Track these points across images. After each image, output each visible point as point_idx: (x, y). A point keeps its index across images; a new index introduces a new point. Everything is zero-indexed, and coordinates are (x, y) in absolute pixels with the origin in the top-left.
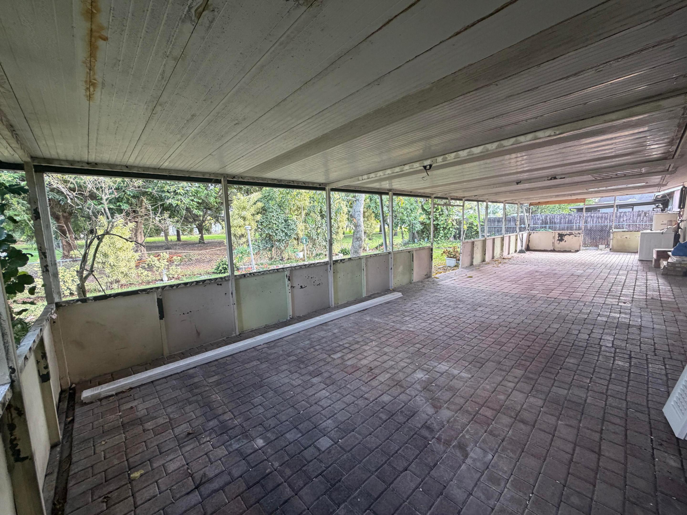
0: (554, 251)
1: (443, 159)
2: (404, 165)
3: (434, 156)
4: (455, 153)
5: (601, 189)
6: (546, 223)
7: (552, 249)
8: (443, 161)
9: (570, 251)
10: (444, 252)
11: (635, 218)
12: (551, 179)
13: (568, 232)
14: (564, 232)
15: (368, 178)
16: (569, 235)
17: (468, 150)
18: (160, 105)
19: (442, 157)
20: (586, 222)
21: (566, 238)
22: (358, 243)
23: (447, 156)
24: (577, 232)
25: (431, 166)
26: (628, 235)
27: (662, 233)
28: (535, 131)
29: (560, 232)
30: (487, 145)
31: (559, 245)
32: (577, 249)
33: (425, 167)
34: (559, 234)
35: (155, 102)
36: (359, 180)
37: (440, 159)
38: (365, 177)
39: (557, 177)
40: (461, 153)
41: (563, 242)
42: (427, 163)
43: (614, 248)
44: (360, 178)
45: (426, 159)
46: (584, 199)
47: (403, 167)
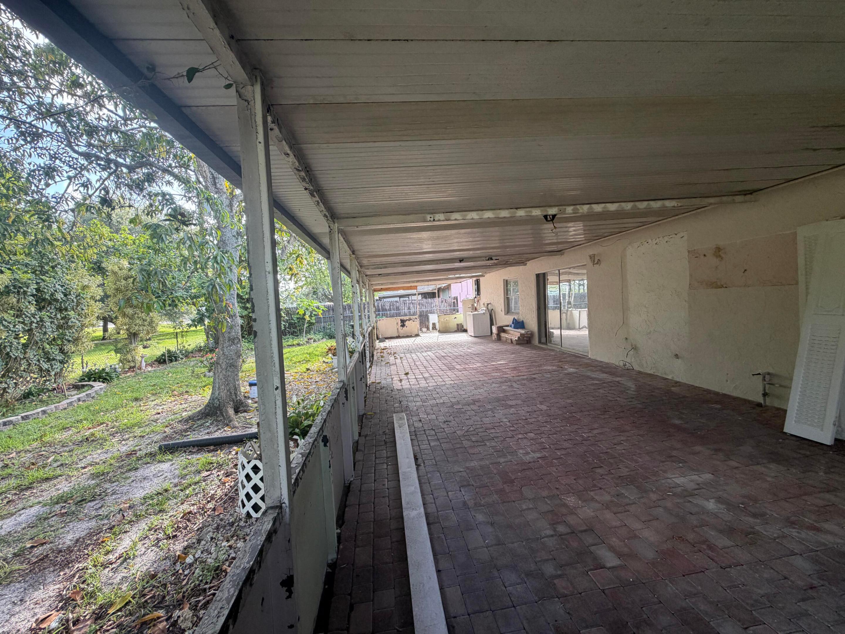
0: (398, 337)
1: (573, 210)
2: (517, 208)
3: (562, 203)
4: (588, 206)
6: (379, 311)
7: (397, 335)
8: (574, 213)
9: (411, 336)
10: (330, 349)
13: (408, 318)
14: (405, 318)
15: (447, 220)
16: (409, 320)
19: (572, 207)
20: (409, 308)
21: (407, 323)
23: (578, 207)
24: (414, 317)
25: (554, 216)
26: (447, 317)
27: (484, 313)
28: (663, 199)
29: (402, 318)
30: (623, 204)
31: (403, 331)
32: (417, 333)
33: (546, 217)
34: (401, 320)
36: (425, 221)
37: (569, 210)
38: (441, 216)
40: (595, 206)
41: (405, 327)
42: (552, 211)
43: (441, 330)
44: (428, 217)
45: (551, 206)
46: (416, 286)
47: (515, 210)
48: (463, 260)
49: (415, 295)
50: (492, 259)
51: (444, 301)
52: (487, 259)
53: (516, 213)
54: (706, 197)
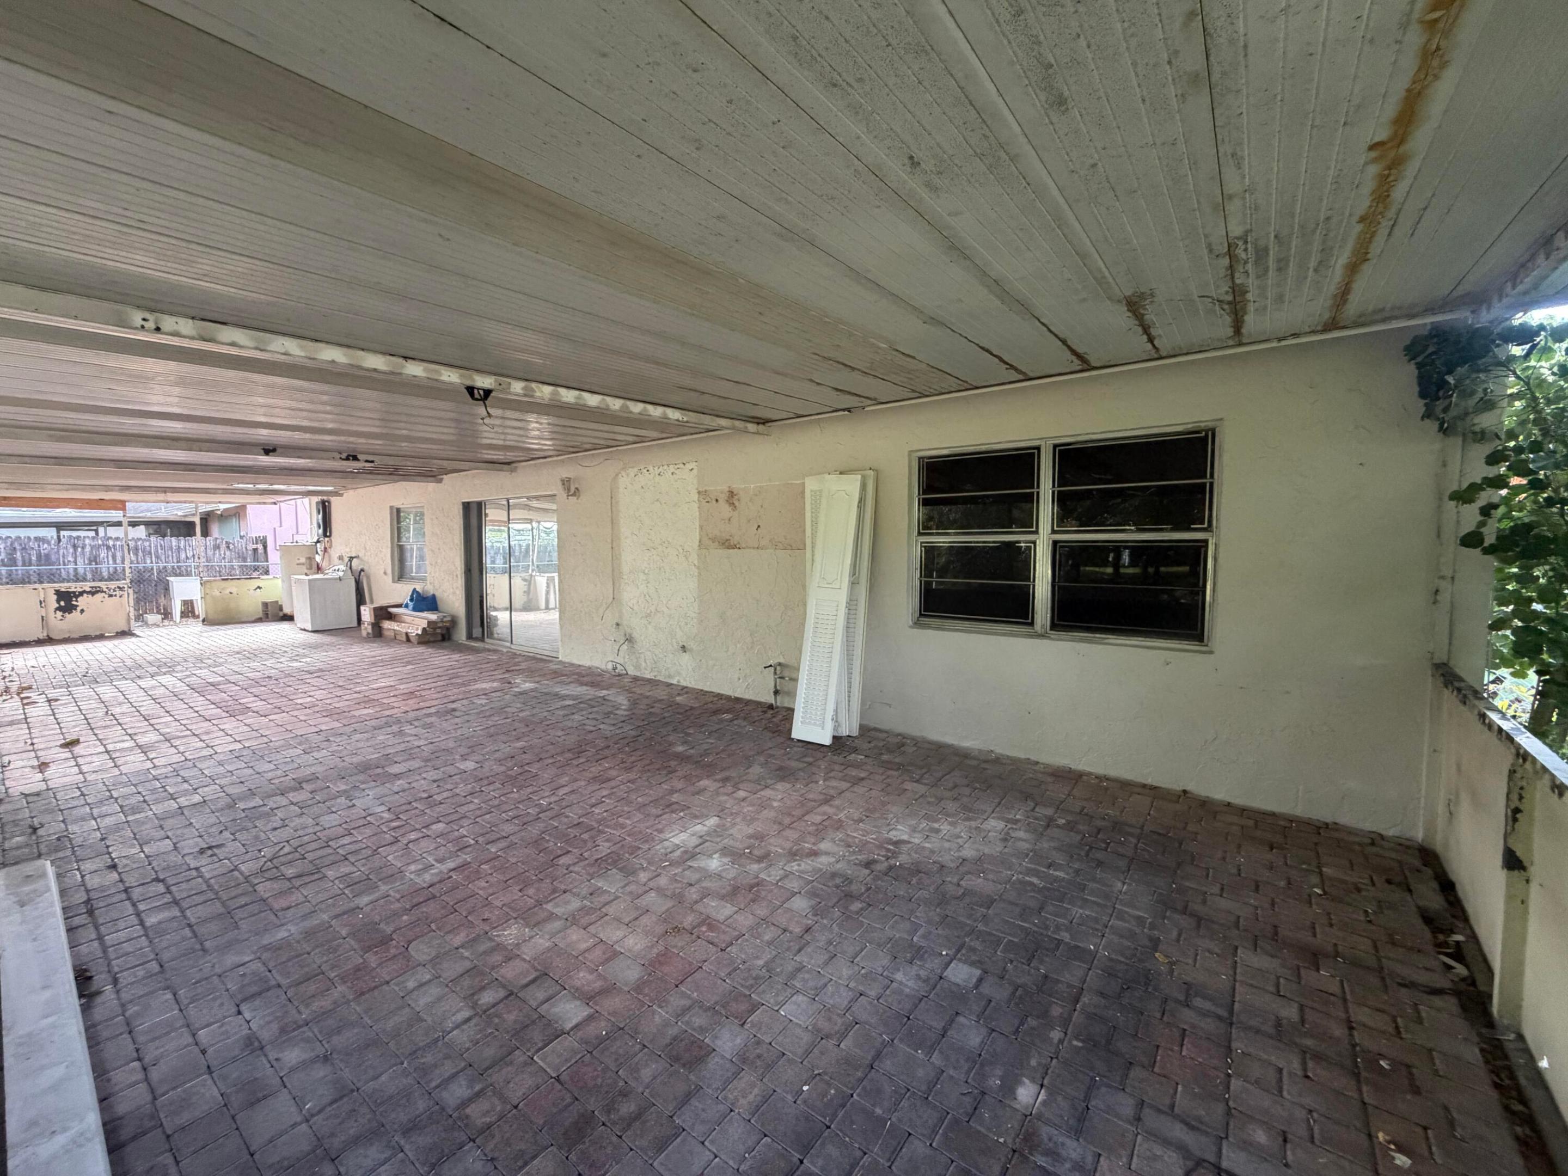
0: (49, 641)
1: (523, 389)
2: (405, 358)
3: (503, 372)
4: (551, 388)
7: (42, 635)
8: (525, 395)
9: (101, 637)
12: (347, 459)
13: (87, 586)
14: (74, 587)
15: (205, 339)
16: (93, 594)
17: (577, 393)
19: (522, 384)
20: (93, 560)
21: (82, 602)
23: (534, 385)
24: (113, 585)
25: (488, 393)
26: (232, 587)
27: (340, 579)
29: (63, 587)
30: (608, 399)
31: (66, 624)
32: (123, 626)
33: (470, 390)
34: (58, 593)
37: (518, 387)
38: (186, 326)
40: (562, 392)
41: (75, 614)
42: (483, 382)
43: (210, 617)
45: (480, 371)
46: (123, 503)
47: (401, 360)
48: (274, 450)
49: (119, 524)
50: (355, 458)
51: (223, 546)
52: (344, 456)
53: (403, 367)
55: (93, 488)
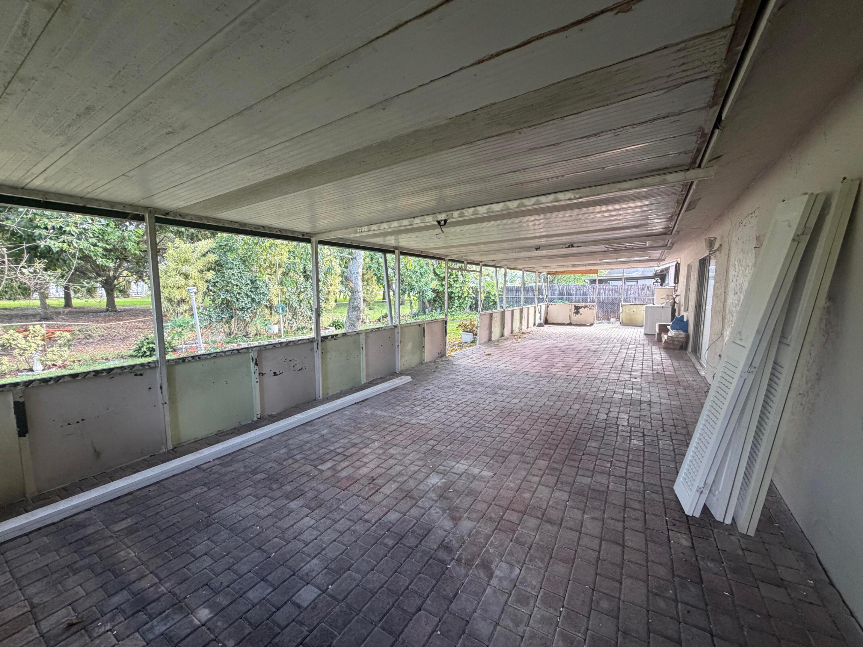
0: (570, 324)
1: (459, 214)
2: (414, 217)
3: (449, 210)
4: (473, 209)
5: (612, 260)
6: (563, 295)
7: (569, 322)
8: (460, 217)
9: (585, 325)
10: (460, 326)
11: (640, 292)
12: (569, 247)
13: (583, 304)
14: (580, 305)
16: (585, 307)
17: (488, 206)
18: (22, 80)
19: (458, 212)
20: (599, 294)
21: (581, 311)
22: (355, 313)
23: (464, 211)
24: (591, 304)
25: (445, 221)
26: (634, 308)
27: (662, 307)
28: (556, 193)
29: (577, 304)
30: (508, 203)
31: (576, 318)
32: (592, 322)
33: (439, 222)
34: (575, 306)
35: (10, 75)
36: (356, 232)
37: (456, 214)
39: (574, 245)
40: (479, 209)
41: (579, 315)
42: (441, 217)
43: (624, 322)
44: (358, 229)
45: (440, 213)
46: (597, 270)
47: (413, 219)
53: (413, 221)
54: (618, 182)
55: (589, 265)
